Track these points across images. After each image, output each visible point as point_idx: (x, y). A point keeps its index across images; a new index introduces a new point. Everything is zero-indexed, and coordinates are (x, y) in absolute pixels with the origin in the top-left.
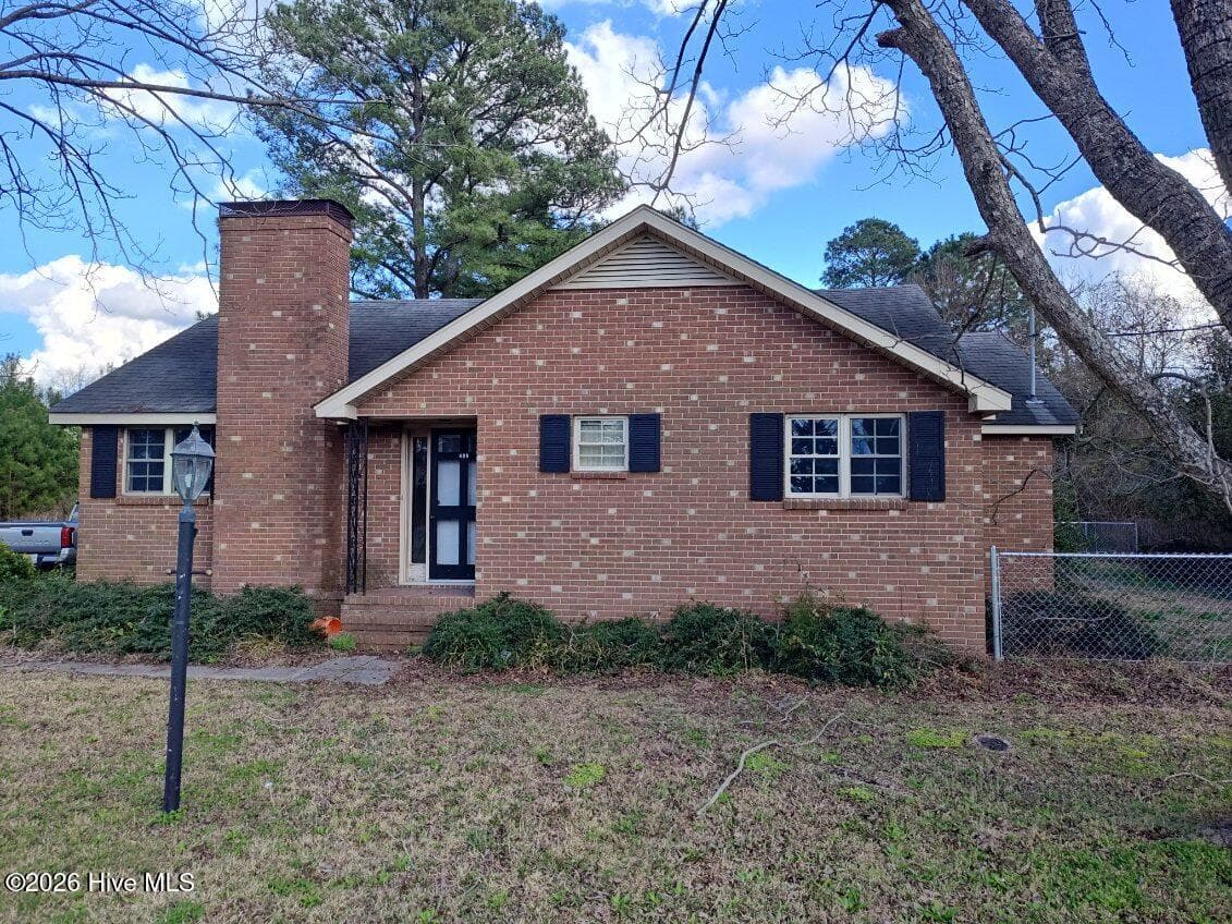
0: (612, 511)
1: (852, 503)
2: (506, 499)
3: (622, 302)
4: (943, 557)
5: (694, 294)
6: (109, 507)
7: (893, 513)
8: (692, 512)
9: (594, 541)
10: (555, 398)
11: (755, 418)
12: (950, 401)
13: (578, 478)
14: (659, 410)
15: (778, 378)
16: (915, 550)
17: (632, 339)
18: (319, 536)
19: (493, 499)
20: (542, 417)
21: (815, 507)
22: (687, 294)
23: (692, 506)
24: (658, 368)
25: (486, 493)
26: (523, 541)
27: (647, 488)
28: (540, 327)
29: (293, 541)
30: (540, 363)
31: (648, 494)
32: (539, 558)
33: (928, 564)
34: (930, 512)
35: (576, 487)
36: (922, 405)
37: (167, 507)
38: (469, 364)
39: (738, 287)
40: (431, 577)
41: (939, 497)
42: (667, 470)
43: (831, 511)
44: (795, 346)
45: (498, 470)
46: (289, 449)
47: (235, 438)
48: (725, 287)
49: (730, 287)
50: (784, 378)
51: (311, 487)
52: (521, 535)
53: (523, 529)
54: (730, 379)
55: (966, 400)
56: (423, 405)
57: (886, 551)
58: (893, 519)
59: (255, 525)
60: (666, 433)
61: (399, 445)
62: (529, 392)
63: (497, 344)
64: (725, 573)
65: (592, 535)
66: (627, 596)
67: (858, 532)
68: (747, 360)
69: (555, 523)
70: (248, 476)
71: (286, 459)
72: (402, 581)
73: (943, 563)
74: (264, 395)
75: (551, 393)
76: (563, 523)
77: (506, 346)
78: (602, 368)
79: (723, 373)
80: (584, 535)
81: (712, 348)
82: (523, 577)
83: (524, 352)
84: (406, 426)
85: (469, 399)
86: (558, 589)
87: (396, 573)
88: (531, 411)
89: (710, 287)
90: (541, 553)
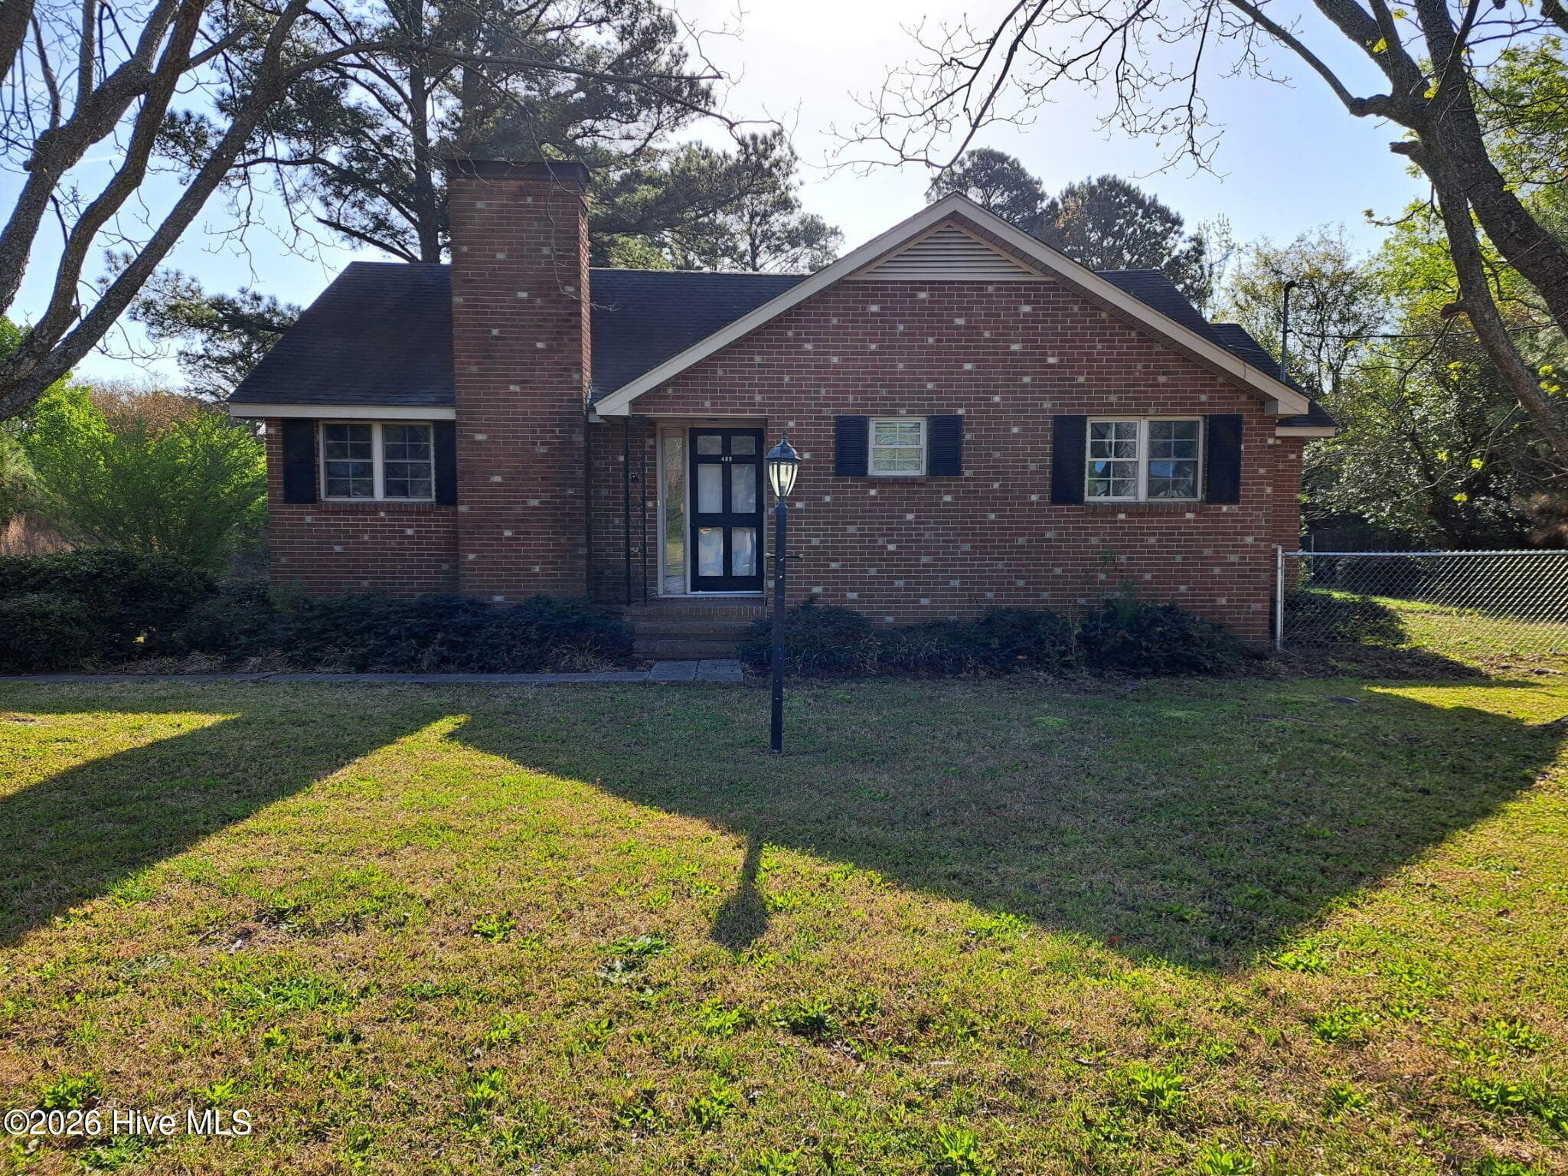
0: (910, 517)
1: (1151, 505)
2: (800, 504)
3: (923, 295)
4: (1233, 558)
5: (998, 289)
6: (308, 514)
7: (1189, 516)
8: (992, 516)
9: (891, 547)
10: (851, 397)
11: (1060, 422)
12: (1246, 404)
13: (874, 482)
14: (961, 412)
15: (1081, 379)
16: (1207, 552)
17: (933, 335)
18: (580, 546)
20: (836, 418)
21: (1116, 508)
22: (990, 289)
23: (993, 511)
24: (961, 367)
26: (817, 547)
27: (947, 493)
28: (835, 321)
29: (553, 551)
30: (835, 360)
31: (948, 498)
32: (834, 565)
33: (1220, 565)
34: (1225, 515)
35: (873, 492)
36: (1222, 409)
37: (382, 514)
38: (758, 359)
39: (1045, 282)
40: (692, 589)
41: (1233, 499)
42: (968, 473)
43: (1130, 514)
44: (1099, 346)
46: (543, 450)
47: (480, 437)
48: (1030, 282)
49: (1036, 283)
50: (1087, 379)
51: (571, 490)
52: (815, 542)
53: (818, 536)
54: (1034, 379)
55: (1262, 404)
56: (708, 404)
57: (1180, 553)
58: (1189, 521)
59: (508, 533)
60: (968, 436)
61: (654, 447)
62: (823, 391)
63: (788, 340)
64: (1024, 578)
65: (889, 542)
66: (925, 601)
67: (1154, 534)
68: (1052, 360)
69: (851, 529)
70: (497, 479)
71: (540, 461)
72: (661, 594)
73: (1233, 564)
74: (512, 388)
75: (848, 392)
76: (859, 529)
77: (799, 340)
78: (901, 366)
79: (1026, 374)
80: (881, 541)
81: (1015, 347)
82: (818, 584)
83: (819, 347)
84: (660, 425)
85: (758, 398)
86: (854, 595)
87: (655, 585)
88: (827, 412)
89: (1016, 283)
90: (836, 560)
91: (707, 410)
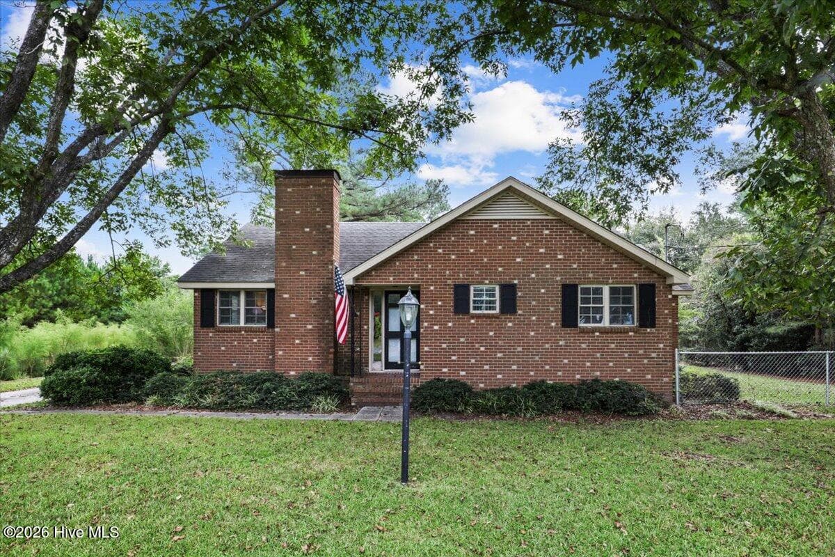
0: (491, 334)
1: (611, 328)
2: (436, 327)
3: (495, 226)
4: (654, 355)
5: (532, 223)
6: (211, 332)
7: (631, 334)
8: (532, 334)
9: (482, 349)
10: (461, 275)
11: (565, 287)
12: (657, 278)
13: (473, 317)
14: (516, 282)
15: (575, 266)
16: (641, 352)
17: (501, 245)
18: (331, 348)
19: (429, 328)
20: (454, 285)
21: (594, 330)
22: (529, 223)
23: (533, 331)
24: (515, 260)
25: (426, 324)
26: (445, 349)
27: (510, 322)
28: (453, 239)
29: (318, 350)
30: (453, 257)
31: (510, 324)
32: (453, 358)
33: (648, 358)
34: (649, 333)
35: (473, 321)
36: (646, 280)
37: (243, 332)
38: (416, 257)
39: (555, 220)
40: (385, 369)
41: (653, 325)
42: (520, 312)
43: (601, 333)
44: (583, 250)
45: (431, 312)
46: (314, 302)
47: (286, 296)
48: (548, 219)
49: (551, 220)
50: (578, 266)
51: (327, 322)
52: (444, 346)
53: (445, 343)
54: (551, 266)
55: (665, 278)
56: (391, 279)
57: (627, 352)
58: (631, 336)
59: (297, 341)
60: (519, 294)
61: (368, 300)
62: (447, 272)
63: (431, 248)
64: (549, 364)
65: (481, 346)
66: (499, 376)
67: (614, 343)
68: (560, 257)
69: (462, 340)
70: (293, 316)
71: (313, 307)
72: (370, 371)
73: (653, 358)
74: (301, 273)
75: (460, 273)
76: (466, 340)
77: (436, 248)
78: (485, 260)
79: (548, 263)
80: (477, 346)
81: (542, 250)
82: (445, 367)
83: (445, 251)
84: (371, 290)
85: (416, 276)
86: (463, 373)
87: (368, 366)
88: (449, 282)
89: (541, 220)
90: (455, 355)
91: (391, 282)
